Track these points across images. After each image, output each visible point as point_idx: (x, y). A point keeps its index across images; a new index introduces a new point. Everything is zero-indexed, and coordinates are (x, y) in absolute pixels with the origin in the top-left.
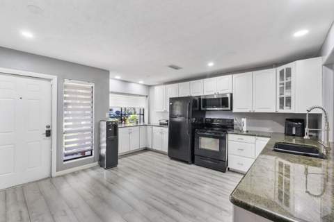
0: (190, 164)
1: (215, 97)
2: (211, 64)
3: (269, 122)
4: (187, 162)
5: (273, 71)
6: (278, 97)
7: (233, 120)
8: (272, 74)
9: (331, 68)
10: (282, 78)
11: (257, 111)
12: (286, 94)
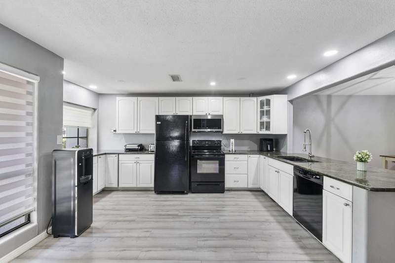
0: (187, 194)
1: (209, 117)
2: (213, 84)
3: (246, 142)
4: (182, 193)
5: (255, 99)
6: (259, 121)
7: (220, 141)
8: (255, 101)
9: (292, 104)
10: (262, 106)
11: (244, 132)
12: (265, 119)
